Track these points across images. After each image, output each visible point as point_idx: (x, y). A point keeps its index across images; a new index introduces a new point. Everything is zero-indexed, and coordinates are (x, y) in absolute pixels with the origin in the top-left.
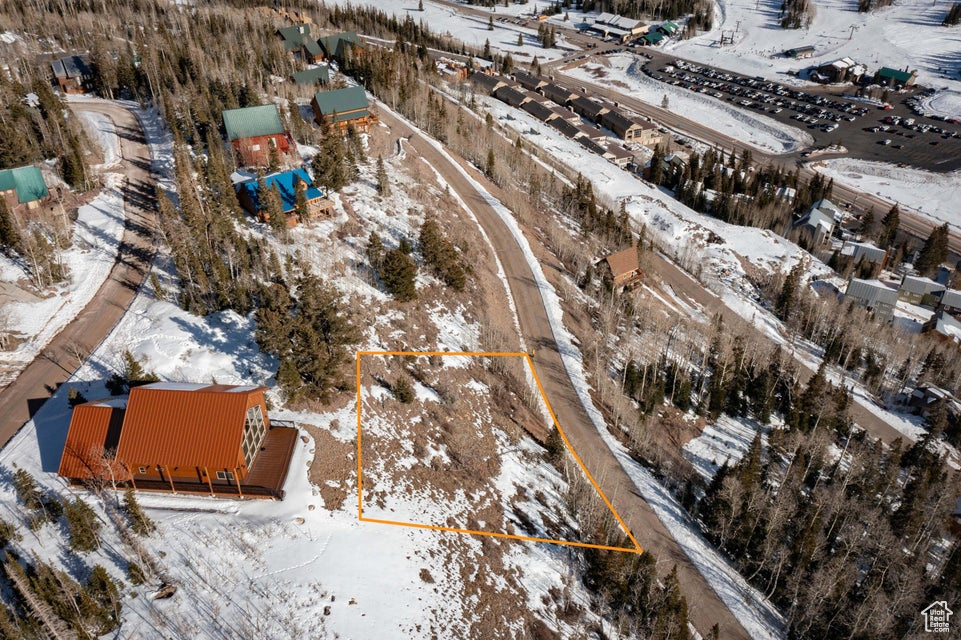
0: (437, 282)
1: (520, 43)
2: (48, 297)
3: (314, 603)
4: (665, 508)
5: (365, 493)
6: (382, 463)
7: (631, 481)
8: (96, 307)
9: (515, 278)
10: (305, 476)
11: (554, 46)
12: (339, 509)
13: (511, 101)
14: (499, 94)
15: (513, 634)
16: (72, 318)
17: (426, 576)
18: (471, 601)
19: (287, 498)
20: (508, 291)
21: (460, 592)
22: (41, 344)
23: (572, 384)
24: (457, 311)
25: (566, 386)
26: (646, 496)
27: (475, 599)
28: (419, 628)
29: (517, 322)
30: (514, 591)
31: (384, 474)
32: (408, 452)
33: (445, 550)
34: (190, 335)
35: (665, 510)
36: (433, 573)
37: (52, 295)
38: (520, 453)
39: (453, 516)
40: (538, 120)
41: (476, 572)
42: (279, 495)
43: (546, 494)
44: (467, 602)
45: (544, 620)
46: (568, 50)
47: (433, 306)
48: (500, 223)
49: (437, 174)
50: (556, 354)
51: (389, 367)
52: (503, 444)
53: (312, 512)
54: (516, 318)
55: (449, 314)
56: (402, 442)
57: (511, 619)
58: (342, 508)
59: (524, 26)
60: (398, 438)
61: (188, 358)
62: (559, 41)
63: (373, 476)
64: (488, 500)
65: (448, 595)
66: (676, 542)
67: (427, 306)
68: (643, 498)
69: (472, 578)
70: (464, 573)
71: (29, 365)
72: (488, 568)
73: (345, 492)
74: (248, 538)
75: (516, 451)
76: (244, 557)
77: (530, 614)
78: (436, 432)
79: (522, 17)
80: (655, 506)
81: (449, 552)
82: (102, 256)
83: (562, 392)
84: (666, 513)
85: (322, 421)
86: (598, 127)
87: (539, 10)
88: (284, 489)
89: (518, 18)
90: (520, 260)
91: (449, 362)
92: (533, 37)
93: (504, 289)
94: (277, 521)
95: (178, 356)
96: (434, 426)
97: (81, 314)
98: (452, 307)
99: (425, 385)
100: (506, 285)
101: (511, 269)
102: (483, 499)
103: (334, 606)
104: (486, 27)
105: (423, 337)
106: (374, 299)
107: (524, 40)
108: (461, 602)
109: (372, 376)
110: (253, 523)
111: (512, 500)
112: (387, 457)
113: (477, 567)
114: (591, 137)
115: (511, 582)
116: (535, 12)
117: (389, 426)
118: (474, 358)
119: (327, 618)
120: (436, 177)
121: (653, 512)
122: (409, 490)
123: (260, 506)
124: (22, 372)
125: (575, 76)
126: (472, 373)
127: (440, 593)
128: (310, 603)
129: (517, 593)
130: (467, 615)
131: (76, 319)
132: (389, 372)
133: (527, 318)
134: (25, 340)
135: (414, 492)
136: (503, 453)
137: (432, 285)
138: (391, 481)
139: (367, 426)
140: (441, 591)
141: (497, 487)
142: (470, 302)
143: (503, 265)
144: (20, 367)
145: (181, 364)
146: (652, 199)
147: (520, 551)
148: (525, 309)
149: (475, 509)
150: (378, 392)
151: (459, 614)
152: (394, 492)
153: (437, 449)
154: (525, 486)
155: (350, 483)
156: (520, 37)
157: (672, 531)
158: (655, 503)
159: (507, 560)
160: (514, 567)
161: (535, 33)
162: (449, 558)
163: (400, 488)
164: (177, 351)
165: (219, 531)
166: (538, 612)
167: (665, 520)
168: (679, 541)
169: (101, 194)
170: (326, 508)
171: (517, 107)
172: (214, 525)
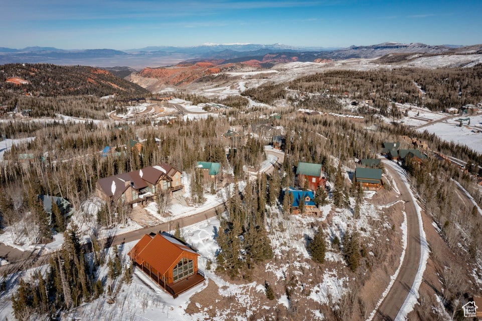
0: (343, 262)
2: (190, 206)
5: (208, 317)
6: (229, 311)
8: (200, 215)
9: (400, 282)
10: (190, 296)
12: (190, 314)
19: (177, 299)
20: (390, 286)
22: (173, 219)
24: (342, 279)
29: (380, 302)
31: (224, 316)
32: (246, 316)
34: (214, 234)
37: (193, 206)
42: (175, 296)
47: (330, 270)
48: (418, 255)
49: (406, 219)
51: (278, 282)
53: (180, 309)
54: (381, 300)
55: (336, 278)
56: (248, 310)
58: (192, 315)
60: (248, 308)
61: (205, 242)
63: (218, 314)
67: (327, 269)
71: (164, 223)
73: (200, 311)
74: (150, 303)
76: (141, 307)
78: (271, 317)
82: (221, 200)
85: (220, 282)
88: (180, 296)
90: (412, 276)
91: (313, 296)
93: (388, 284)
94: (164, 303)
95: (203, 239)
96: (273, 315)
97: (193, 215)
98: (340, 276)
99: (288, 298)
100: (391, 283)
101: (402, 277)
105: (311, 280)
106: (302, 254)
109: (266, 281)
110: (158, 299)
112: (233, 311)
117: (249, 302)
118: (330, 302)
120: (403, 221)
123: (166, 296)
124: (160, 224)
126: (322, 308)
131: (191, 216)
132: (276, 284)
133: (388, 303)
134: (171, 216)
137: (339, 262)
138: (224, 320)
139: (239, 296)
142: (354, 279)
143: (399, 274)
144: (161, 223)
145: (201, 242)
148: (391, 298)
150: (261, 288)
155: (206, 309)
164: (204, 237)
165: (144, 295)
169: (243, 181)
170: (185, 310)
172: (145, 292)
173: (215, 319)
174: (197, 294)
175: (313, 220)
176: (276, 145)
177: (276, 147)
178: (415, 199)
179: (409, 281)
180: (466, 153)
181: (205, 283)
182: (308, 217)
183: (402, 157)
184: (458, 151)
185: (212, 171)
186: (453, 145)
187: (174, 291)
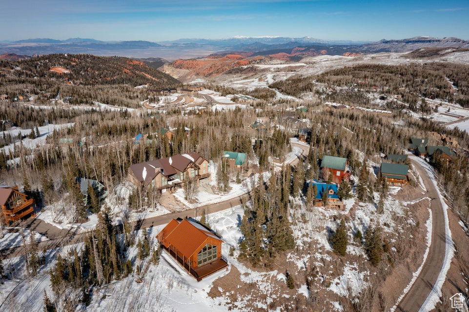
0: (365, 256)
2: (216, 194)
5: (229, 301)
6: (249, 297)
8: (225, 203)
9: (423, 280)
10: (213, 280)
12: (212, 298)
19: (201, 282)
20: (412, 283)
22: (199, 205)
24: (363, 273)
29: (401, 298)
31: (245, 301)
32: (266, 303)
34: (238, 222)
37: (219, 194)
42: (199, 280)
47: (351, 263)
48: (442, 253)
49: (431, 216)
51: (299, 272)
53: (203, 292)
54: (402, 296)
55: (357, 271)
56: (268, 298)
58: (214, 298)
60: (269, 295)
61: (229, 229)
63: (240, 299)
67: (348, 262)
71: (190, 209)
73: (222, 295)
74: (175, 284)
76: (167, 288)
78: (291, 306)
82: (245, 190)
85: (242, 269)
88: (203, 279)
90: (435, 274)
91: (333, 288)
93: (410, 281)
94: (189, 286)
95: (227, 226)
96: (293, 304)
97: (219, 203)
98: (361, 270)
99: (308, 288)
100: (413, 280)
101: (425, 275)
105: (331, 272)
106: (323, 246)
109: (287, 271)
110: (183, 282)
112: (254, 297)
117: (270, 289)
118: (350, 295)
120: (428, 219)
123: (191, 279)
124: (187, 210)
126: (341, 300)
131: (216, 203)
132: (296, 274)
133: (409, 299)
134: (197, 203)
137: (361, 256)
138: (245, 305)
139: (260, 283)
142: (375, 273)
143: (422, 271)
144: (187, 209)
145: (226, 229)
148: (413, 295)
150: (282, 277)
152: (241, 309)
155: (228, 294)
164: (228, 224)
165: (170, 276)
169: (267, 172)
170: (208, 293)
172: (171, 274)
173: (236, 304)
174: (220, 279)
175: (335, 213)
176: (302, 137)
177: (301, 139)
178: (441, 197)
179: (432, 279)
181: (227, 269)
182: (331, 210)
183: (430, 154)
185: (238, 161)
187: (198, 275)
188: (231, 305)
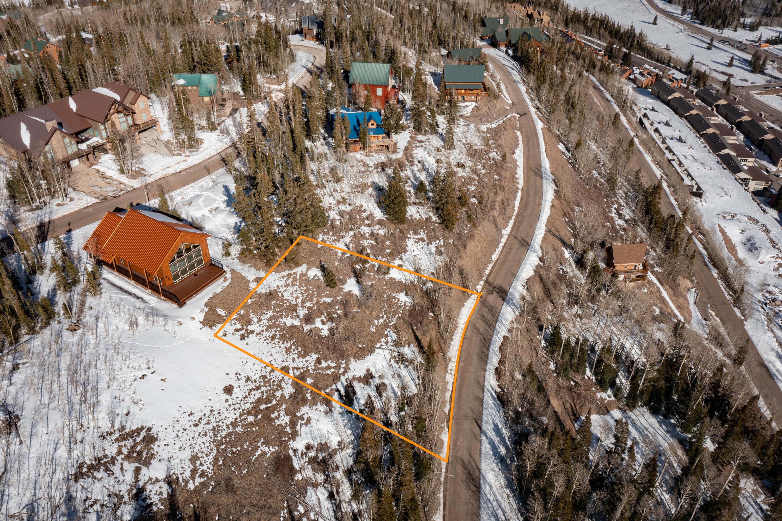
0: (434, 218)
1: (730, 65)
2: (176, 155)
3: (140, 369)
4: (491, 443)
5: (239, 326)
6: (270, 314)
7: (482, 413)
8: (196, 168)
9: (515, 237)
10: (206, 300)
11: (762, 72)
12: (210, 327)
13: (680, 111)
14: (671, 103)
15: (259, 452)
16: (178, 171)
17: (229, 390)
18: (246, 418)
19: (185, 309)
20: (501, 245)
21: (243, 410)
22: (150, 180)
23: (494, 327)
24: (434, 243)
25: (489, 327)
26: (484, 428)
27: (251, 419)
28: (191, 414)
29: (489, 269)
30: (288, 429)
31: (265, 321)
32: (298, 316)
33: (260, 382)
34: (226, 198)
35: (490, 443)
36: (236, 390)
37: (181, 155)
38: (396, 354)
39: (291, 367)
40: (693, 131)
41: (269, 405)
42: (181, 304)
43: (389, 387)
44: (243, 418)
45: (294, 458)
46: (775, 78)
47: (416, 233)
48: (539, 194)
49: (521, 142)
50: (500, 300)
51: (340, 260)
52: (387, 343)
53: (192, 322)
54: (491, 266)
55: (426, 243)
56: (300, 308)
57: (266, 443)
58: (214, 328)
59: (742, 50)
60: (300, 305)
61: (213, 212)
62: (770, 69)
63: (255, 319)
64: (333, 370)
65: (232, 407)
66: (479, 470)
67: (411, 232)
68: (480, 428)
69: (263, 407)
70: (259, 401)
71: (135, 189)
72: (284, 406)
73: (225, 320)
74: (141, 320)
75: (393, 351)
76: (128, 328)
77: (286, 447)
78: (336, 313)
79: (744, 42)
80: (484, 438)
81: (262, 384)
82: (227, 140)
83: (481, 330)
84: (488, 446)
85: (249, 273)
86: (751, 149)
87: (764, 38)
88: (188, 302)
89: (741, 42)
90: (531, 226)
91: (395, 274)
92: (746, 61)
93: (499, 242)
94: (166, 317)
95: (209, 208)
96: (338, 309)
97: (185, 170)
98: (431, 239)
99: (358, 282)
100: (503, 241)
101: (518, 230)
102: (328, 367)
103: (150, 376)
104: (706, 45)
105: (388, 251)
106: (372, 214)
107: (735, 62)
108: (238, 415)
109: (321, 262)
110: (154, 313)
111: (354, 378)
112: (277, 312)
113: (274, 402)
114: (738, 156)
115: (293, 424)
116: (760, 39)
117: (300, 295)
118: (420, 279)
119: (139, 380)
120: (516, 147)
121: (480, 441)
122: (273, 338)
123: (166, 306)
124: (128, 192)
125: (766, 102)
126: (408, 288)
127: (228, 403)
128: (137, 368)
129: (290, 432)
130: (234, 424)
131: (180, 172)
132: (337, 263)
133: (500, 268)
134: (145, 175)
135: (276, 341)
136: (380, 348)
137: (428, 219)
138: (265, 328)
139: (282, 289)
140: (230, 402)
141: (350, 366)
142: (451, 241)
143: (514, 225)
144: (129, 189)
145: (207, 214)
146: (758, 222)
147: (322, 410)
148: (504, 262)
149: (314, 370)
150: (315, 273)
151: (228, 422)
152: (260, 334)
153: (323, 323)
154: (376, 375)
155: (234, 316)
156: (732, 59)
157: (482, 461)
158: (486, 436)
159: (304, 410)
160: (306, 417)
161: (749, 57)
162: (258, 388)
163: (268, 334)
164: (211, 205)
165: (129, 309)
166: (295, 451)
167: (484, 451)
168: (482, 471)
169: (260, 103)
170: (201, 322)
171: (681, 116)
172: (130, 305)
173: (250, 328)
174: (216, 296)
175: (383, 158)
176: (309, 33)
177: (308, 36)
178: (533, 110)
179: (528, 233)
180: (605, 28)
181: (225, 277)
182: (375, 155)
183: (513, 42)
184: (594, 25)
185: (204, 89)
186: (587, 16)
187: (178, 297)
188: (243, 332)
